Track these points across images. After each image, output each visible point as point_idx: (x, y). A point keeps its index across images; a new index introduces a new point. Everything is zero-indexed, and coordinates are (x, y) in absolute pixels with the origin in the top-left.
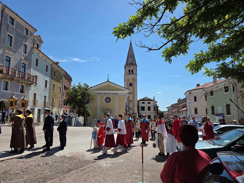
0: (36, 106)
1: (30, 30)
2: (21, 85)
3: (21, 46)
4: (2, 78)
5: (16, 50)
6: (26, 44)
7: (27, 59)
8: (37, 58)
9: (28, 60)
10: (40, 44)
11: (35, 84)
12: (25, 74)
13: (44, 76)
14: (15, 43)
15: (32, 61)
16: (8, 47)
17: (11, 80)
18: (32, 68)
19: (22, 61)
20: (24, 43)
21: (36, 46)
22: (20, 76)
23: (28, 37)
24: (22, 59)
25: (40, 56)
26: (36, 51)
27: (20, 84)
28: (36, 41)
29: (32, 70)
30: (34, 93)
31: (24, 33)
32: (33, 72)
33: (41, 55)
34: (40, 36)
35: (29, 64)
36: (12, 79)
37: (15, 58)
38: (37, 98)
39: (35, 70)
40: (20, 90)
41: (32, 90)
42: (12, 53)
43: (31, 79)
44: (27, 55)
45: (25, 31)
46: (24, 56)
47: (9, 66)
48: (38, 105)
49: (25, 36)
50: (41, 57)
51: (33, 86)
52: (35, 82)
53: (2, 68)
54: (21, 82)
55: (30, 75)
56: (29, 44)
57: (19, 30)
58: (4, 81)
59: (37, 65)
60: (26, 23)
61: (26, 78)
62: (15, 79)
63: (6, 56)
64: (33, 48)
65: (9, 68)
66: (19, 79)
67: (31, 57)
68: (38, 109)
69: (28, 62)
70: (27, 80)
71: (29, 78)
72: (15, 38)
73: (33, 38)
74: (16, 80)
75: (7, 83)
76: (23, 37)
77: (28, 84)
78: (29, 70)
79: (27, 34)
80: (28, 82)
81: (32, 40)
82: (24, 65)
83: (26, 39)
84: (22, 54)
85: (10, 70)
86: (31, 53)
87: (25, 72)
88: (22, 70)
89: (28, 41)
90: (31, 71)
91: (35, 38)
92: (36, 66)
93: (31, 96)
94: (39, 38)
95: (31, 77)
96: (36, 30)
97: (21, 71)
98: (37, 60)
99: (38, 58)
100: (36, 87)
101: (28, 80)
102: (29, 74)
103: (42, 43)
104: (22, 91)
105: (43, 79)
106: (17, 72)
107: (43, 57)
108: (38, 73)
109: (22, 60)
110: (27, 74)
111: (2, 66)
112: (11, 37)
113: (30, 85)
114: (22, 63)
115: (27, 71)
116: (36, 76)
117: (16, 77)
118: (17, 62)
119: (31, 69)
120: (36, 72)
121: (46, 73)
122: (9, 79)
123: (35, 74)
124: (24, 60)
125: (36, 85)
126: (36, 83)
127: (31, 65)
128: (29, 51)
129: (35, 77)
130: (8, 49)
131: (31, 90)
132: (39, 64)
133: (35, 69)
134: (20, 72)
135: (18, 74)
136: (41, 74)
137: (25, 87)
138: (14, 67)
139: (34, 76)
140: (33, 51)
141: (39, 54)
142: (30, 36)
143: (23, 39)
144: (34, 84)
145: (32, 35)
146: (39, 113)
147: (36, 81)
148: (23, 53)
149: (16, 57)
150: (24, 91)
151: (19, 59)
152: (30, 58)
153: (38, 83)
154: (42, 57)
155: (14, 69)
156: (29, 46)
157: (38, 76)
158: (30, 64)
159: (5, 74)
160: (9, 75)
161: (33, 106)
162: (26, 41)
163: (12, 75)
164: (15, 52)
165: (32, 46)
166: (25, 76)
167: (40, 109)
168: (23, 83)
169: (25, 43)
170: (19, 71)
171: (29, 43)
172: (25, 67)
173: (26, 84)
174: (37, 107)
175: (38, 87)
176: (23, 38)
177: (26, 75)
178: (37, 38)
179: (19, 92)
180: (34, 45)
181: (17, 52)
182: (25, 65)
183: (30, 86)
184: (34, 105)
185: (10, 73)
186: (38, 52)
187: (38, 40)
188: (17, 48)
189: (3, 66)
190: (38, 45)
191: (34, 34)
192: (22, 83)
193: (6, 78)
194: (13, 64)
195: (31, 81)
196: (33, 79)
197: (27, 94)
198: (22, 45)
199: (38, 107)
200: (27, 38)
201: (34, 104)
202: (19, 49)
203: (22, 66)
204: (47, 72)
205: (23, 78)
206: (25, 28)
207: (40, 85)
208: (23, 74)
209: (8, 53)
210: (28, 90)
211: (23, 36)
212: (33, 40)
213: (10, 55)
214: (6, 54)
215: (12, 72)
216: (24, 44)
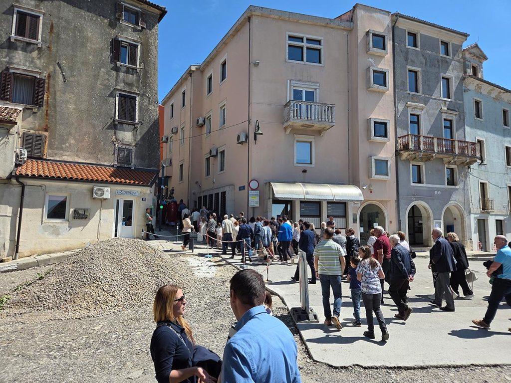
0: (488, 213)
1: (453, 40)
2: (447, 168)
3: (438, 84)
4: (408, 159)
5: (427, 96)
6: (448, 74)
7: (454, 107)
8: (476, 99)
9: (457, 110)
10: (479, 63)
11: (480, 161)
12: (453, 142)
13: (500, 138)
14: (424, 82)
15: (465, 110)
16: (413, 95)
17: (426, 161)
18: (468, 126)
19: (444, 116)
20: (442, 75)
21: (470, 72)
22: (443, 149)
23: (450, 58)
24: (442, 112)
25: (482, 91)
26: (472, 84)
27: (446, 166)
28: (469, 59)
29: (467, 129)
30: (481, 183)
31: (441, 53)
32: (471, 134)
33: (486, 88)
34: (476, 46)
35: (460, 117)
36: (427, 159)
37: (428, 114)
38: (490, 195)
39: (476, 128)
40: (448, 179)
41: (475, 175)
42: (420, 104)
43: (468, 151)
44: (453, 100)
45: (442, 48)
46: (445, 103)
47: (419, 133)
48: (496, 211)
49: (443, 59)
50: (486, 94)
51: (474, 166)
52: (478, 155)
53: (406, 140)
54: (447, 161)
55: (465, 142)
56: (453, 74)
57: (430, 52)
58: (413, 165)
59: (478, 115)
60: (442, 30)
61: (457, 151)
62: (433, 157)
63: (411, 114)
64: (463, 79)
65: (419, 137)
66: (441, 156)
67: (463, 101)
68: (497, 220)
69: (457, 113)
70: (459, 155)
71: (462, 149)
72: (424, 71)
73: (461, 56)
74: (436, 158)
75: (419, 167)
76: (440, 63)
77: (463, 163)
78: (461, 131)
79: (447, 53)
80: (463, 159)
81: (459, 61)
82: (448, 124)
83: (446, 64)
84: (441, 101)
85: (421, 139)
86: (461, 90)
87: (452, 138)
88: (445, 134)
89: (451, 67)
90: (466, 132)
91: (467, 55)
92: (477, 119)
93: (475, 190)
94: (474, 50)
95: (467, 146)
96: (466, 35)
97: (444, 138)
98: (477, 103)
99: (479, 99)
100: (483, 166)
101: (462, 154)
102: (462, 142)
103: (485, 58)
104: (452, 182)
105: (498, 147)
106: (435, 141)
107: (491, 93)
108: (485, 133)
109: (443, 114)
110: (458, 141)
111: (405, 136)
112: (416, 73)
113: (469, 165)
114: (445, 120)
115: (457, 135)
116: (479, 141)
117: (434, 153)
118: (433, 120)
119: (466, 127)
120: (479, 132)
121: (504, 130)
122: (421, 159)
123: (477, 138)
124: (446, 113)
125: (482, 162)
126: (482, 159)
127: (464, 120)
128: (457, 88)
129: (479, 144)
130: (413, 98)
131: (471, 176)
132: (483, 112)
133: (475, 126)
134: (442, 139)
135: (438, 145)
136: (492, 135)
137: (457, 172)
138: (428, 133)
139: (474, 144)
140: (465, 87)
141: (480, 88)
142: (454, 55)
143: (440, 67)
144: (476, 161)
145: (457, 51)
146: (499, 229)
147: (481, 153)
148: (443, 97)
149: (430, 109)
150: (455, 181)
151: (437, 112)
152: (459, 103)
153: (486, 157)
154: (489, 93)
155: (428, 136)
156: (455, 77)
157: (484, 140)
158: (462, 117)
159: (412, 151)
160: (421, 151)
161: (481, 212)
162: (447, 69)
163: (426, 150)
164: (426, 102)
165: (461, 74)
166: (453, 147)
167: (501, 221)
168: (452, 164)
169: (445, 73)
170: (440, 139)
171: (454, 71)
172: (451, 128)
173: (458, 163)
174: (492, 215)
175: (488, 166)
176: (439, 65)
177: (456, 143)
178: (470, 53)
179: (446, 184)
180: (465, 73)
181: (431, 100)
182: (451, 121)
183: (469, 168)
184: (483, 211)
185: (422, 147)
186: (478, 85)
187: (474, 56)
188: (430, 90)
189: (408, 135)
190: (474, 69)
191: (462, 46)
192: (449, 163)
193: (415, 158)
194: (425, 126)
195: (469, 156)
196: (474, 150)
197: (464, 186)
198: (438, 82)
199: (496, 215)
200: (447, 62)
201: (484, 207)
202: (434, 91)
203: (445, 127)
204: (507, 127)
205: (450, 151)
206: (440, 43)
207: (493, 162)
208: (449, 143)
209: (413, 108)
210: (466, 177)
211: (438, 62)
212: (462, 60)
213: (418, 110)
214: (410, 111)
215: (425, 143)
216: (443, 78)
